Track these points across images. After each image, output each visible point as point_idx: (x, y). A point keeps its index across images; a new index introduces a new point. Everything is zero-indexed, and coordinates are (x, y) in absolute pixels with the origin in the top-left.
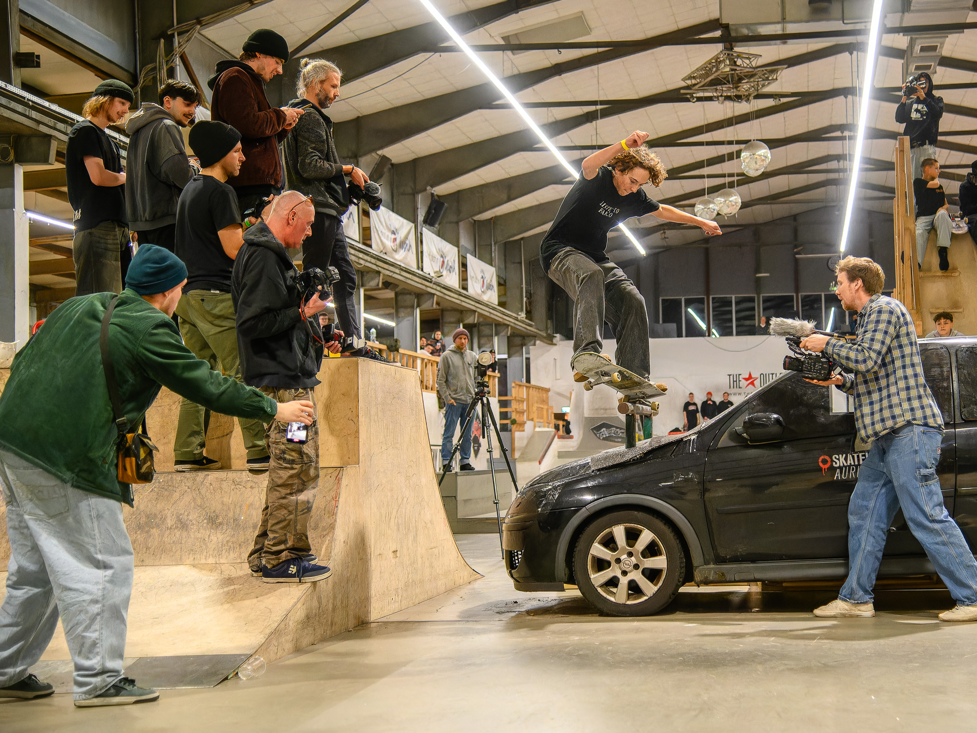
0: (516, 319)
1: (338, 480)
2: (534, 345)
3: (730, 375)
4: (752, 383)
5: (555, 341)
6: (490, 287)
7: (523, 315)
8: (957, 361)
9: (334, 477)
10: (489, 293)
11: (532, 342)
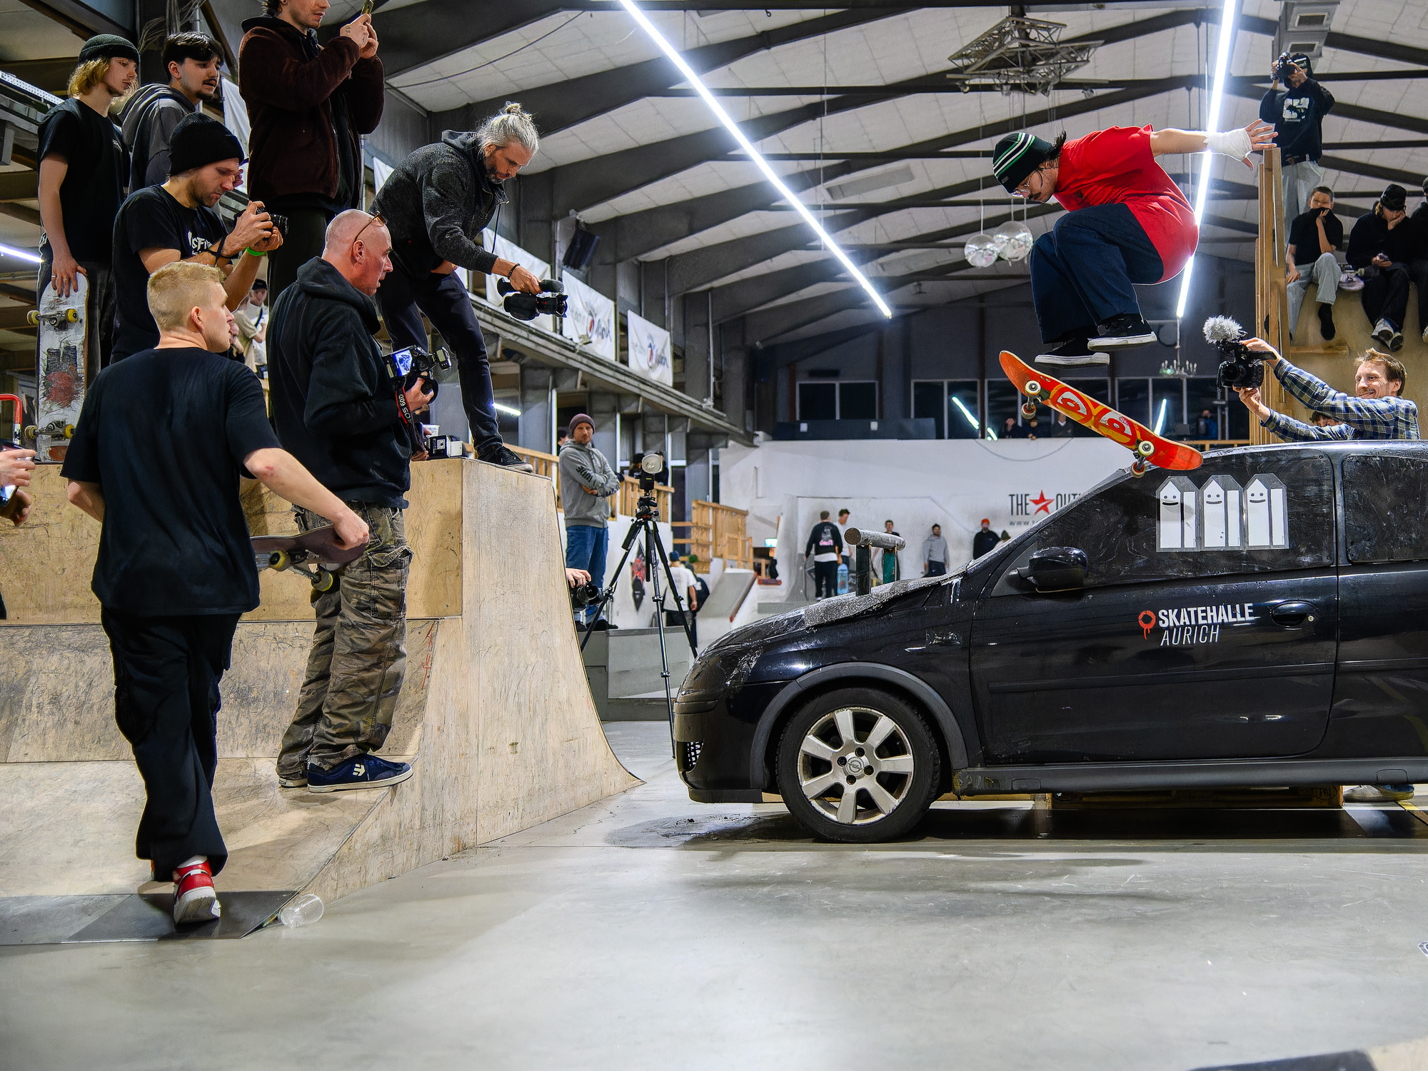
0: (700, 408)
1: (431, 637)
2: (726, 446)
3: (1012, 496)
4: (1045, 508)
5: (756, 441)
6: (661, 360)
7: (709, 403)
8: (1343, 476)
9: (424, 632)
10: (660, 368)
11: (723, 443)
